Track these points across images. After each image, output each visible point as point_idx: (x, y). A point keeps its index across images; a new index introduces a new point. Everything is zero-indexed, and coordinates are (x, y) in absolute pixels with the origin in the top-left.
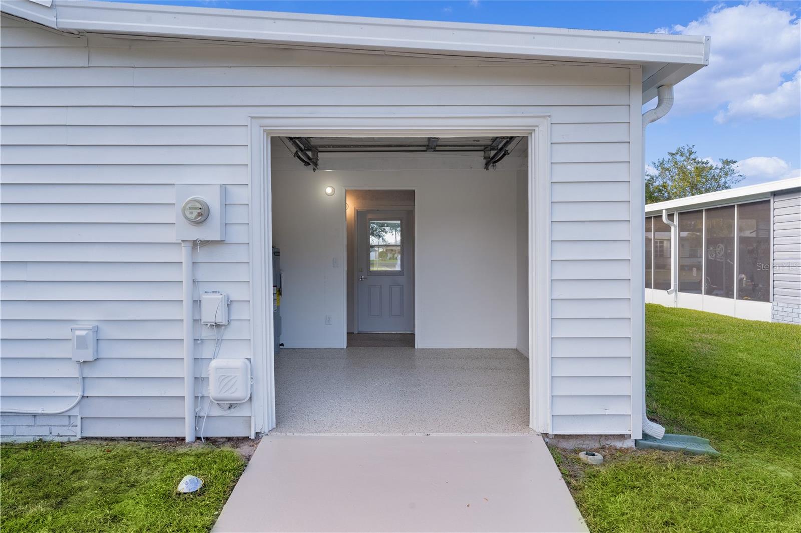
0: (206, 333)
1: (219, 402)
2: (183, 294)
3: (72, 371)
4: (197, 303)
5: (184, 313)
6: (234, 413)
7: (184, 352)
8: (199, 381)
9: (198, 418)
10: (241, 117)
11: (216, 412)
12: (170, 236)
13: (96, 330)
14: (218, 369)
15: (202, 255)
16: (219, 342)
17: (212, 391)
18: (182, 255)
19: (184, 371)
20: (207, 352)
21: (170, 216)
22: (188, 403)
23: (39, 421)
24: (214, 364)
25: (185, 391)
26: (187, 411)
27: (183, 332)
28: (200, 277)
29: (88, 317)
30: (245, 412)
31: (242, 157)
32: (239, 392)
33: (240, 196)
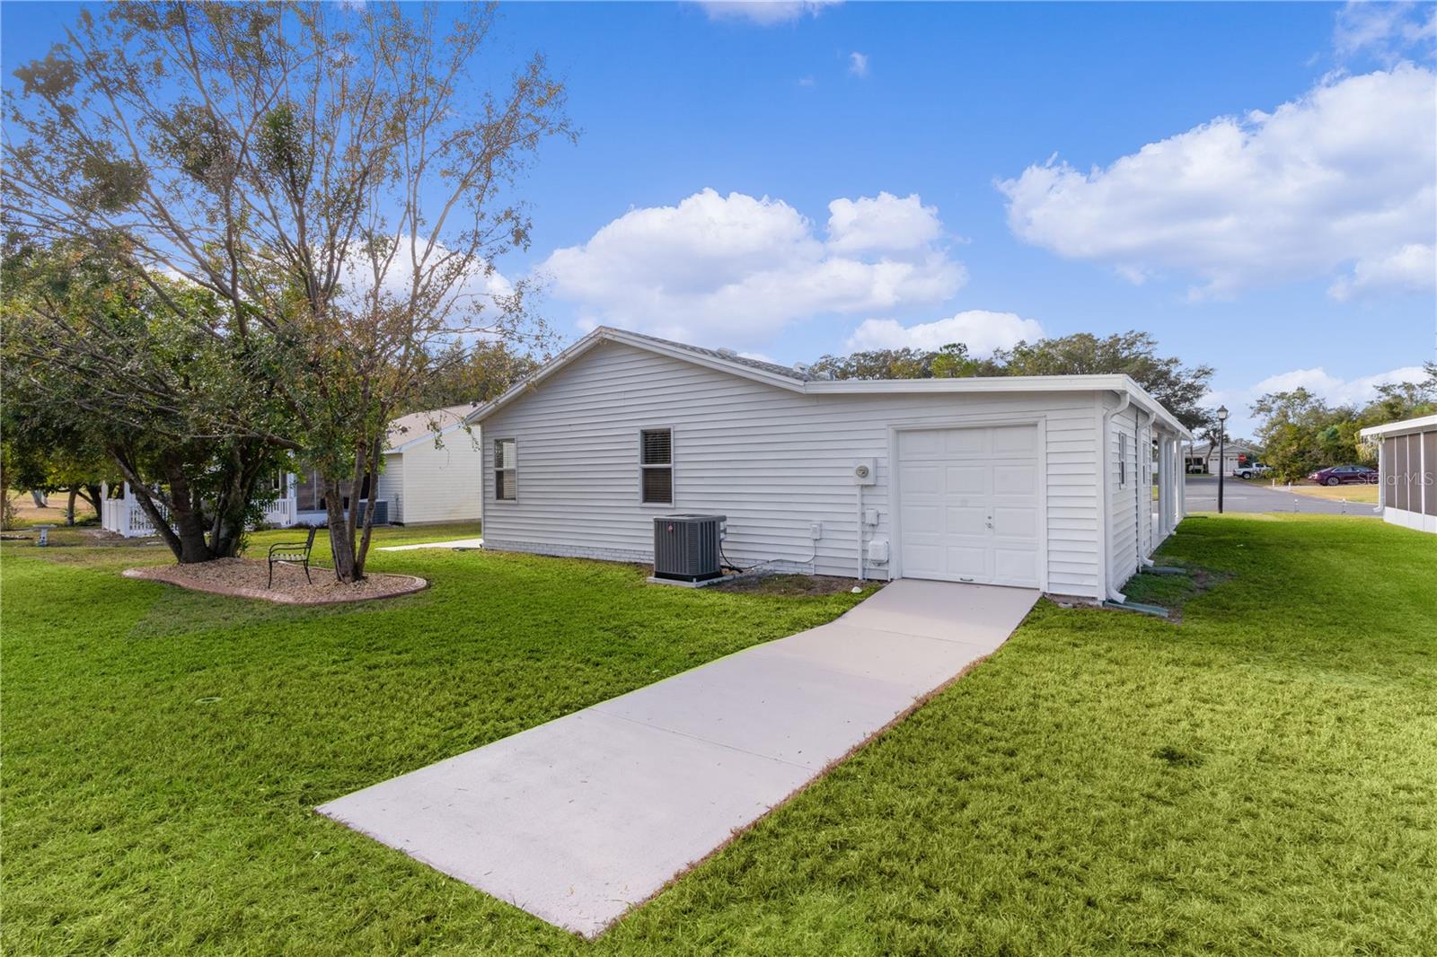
0: (868, 529)
1: (874, 562)
2: (857, 509)
3: (811, 543)
4: (863, 514)
5: (858, 519)
6: (881, 568)
7: (858, 537)
8: (865, 551)
9: (864, 569)
10: (883, 425)
11: (873, 567)
12: (852, 482)
13: (821, 525)
14: (873, 545)
15: (866, 491)
16: (874, 533)
17: (870, 556)
18: (857, 491)
19: (858, 546)
20: (868, 537)
21: (852, 473)
22: (860, 561)
23: (785, 564)
24: (871, 543)
25: (858, 556)
26: (859, 565)
27: (857, 527)
28: (865, 502)
29: (817, 518)
30: (885, 568)
31: (883, 444)
32: (883, 557)
33: (883, 463)
